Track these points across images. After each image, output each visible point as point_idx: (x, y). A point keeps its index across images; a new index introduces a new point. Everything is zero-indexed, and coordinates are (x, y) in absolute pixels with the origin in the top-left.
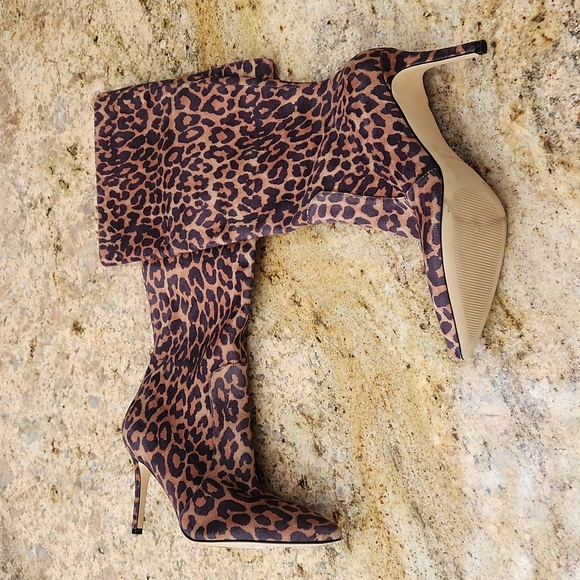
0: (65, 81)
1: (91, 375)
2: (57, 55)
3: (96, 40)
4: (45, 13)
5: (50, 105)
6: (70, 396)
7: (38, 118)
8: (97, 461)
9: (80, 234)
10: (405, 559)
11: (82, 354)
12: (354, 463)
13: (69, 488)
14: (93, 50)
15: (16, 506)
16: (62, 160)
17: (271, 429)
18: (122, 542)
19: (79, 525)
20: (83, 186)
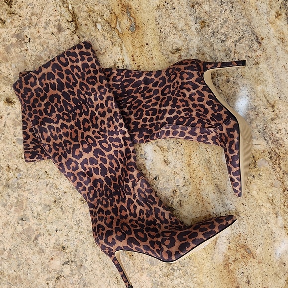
8: (22, 173)
9: (13, 50)
10: (211, 209)
11: (13, 116)
12: (186, 168)
17: (139, 153)
18: (39, 214)
19: (7, 207)
20: (16, 23)
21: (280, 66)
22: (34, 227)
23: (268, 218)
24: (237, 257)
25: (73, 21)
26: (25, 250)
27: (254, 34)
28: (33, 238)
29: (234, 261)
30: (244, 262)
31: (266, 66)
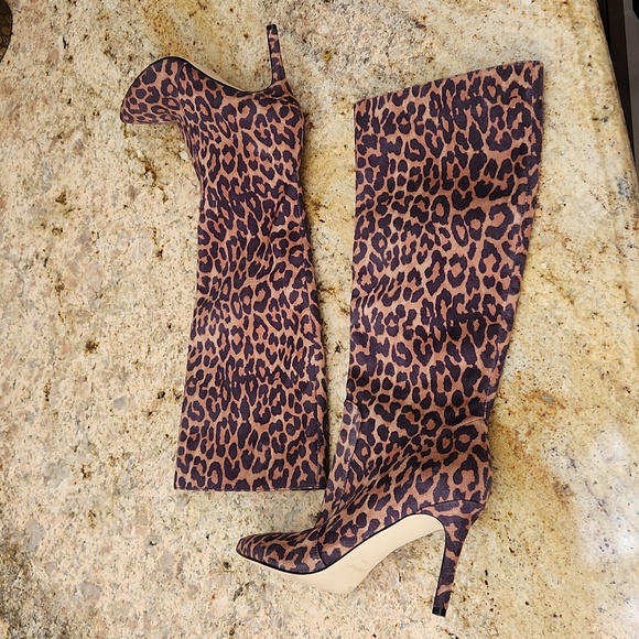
0: (45, 149)
1: (112, 381)
2: (34, 133)
3: (69, 102)
4: (18, 107)
5: (34, 174)
6: (94, 413)
7: (23, 191)
8: (132, 458)
9: (80, 264)
11: (101, 367)
13: (108, 503)
14: (69, 110)
15: (52, 559)
16: (52, 213)
18: (173, 519)
19: (125, 533)
20: (76, 222)
21: (469, 39)
22: (172, 549)
23: (558, 313)
24: (531, 422)
25: (147, 170)
26: (168, 600)
27: (408, 19)
28: (175, 572)
29: (529, 433)
30: (548, 425)
31: (446, 54)
